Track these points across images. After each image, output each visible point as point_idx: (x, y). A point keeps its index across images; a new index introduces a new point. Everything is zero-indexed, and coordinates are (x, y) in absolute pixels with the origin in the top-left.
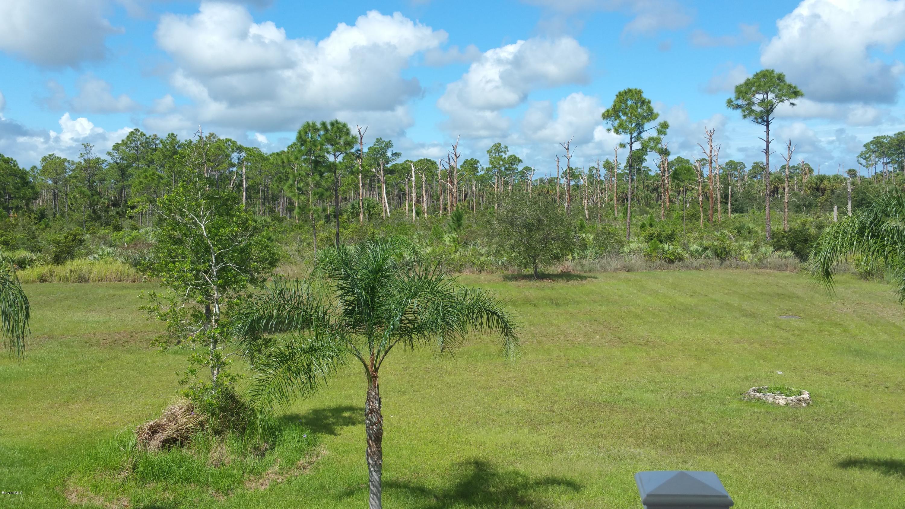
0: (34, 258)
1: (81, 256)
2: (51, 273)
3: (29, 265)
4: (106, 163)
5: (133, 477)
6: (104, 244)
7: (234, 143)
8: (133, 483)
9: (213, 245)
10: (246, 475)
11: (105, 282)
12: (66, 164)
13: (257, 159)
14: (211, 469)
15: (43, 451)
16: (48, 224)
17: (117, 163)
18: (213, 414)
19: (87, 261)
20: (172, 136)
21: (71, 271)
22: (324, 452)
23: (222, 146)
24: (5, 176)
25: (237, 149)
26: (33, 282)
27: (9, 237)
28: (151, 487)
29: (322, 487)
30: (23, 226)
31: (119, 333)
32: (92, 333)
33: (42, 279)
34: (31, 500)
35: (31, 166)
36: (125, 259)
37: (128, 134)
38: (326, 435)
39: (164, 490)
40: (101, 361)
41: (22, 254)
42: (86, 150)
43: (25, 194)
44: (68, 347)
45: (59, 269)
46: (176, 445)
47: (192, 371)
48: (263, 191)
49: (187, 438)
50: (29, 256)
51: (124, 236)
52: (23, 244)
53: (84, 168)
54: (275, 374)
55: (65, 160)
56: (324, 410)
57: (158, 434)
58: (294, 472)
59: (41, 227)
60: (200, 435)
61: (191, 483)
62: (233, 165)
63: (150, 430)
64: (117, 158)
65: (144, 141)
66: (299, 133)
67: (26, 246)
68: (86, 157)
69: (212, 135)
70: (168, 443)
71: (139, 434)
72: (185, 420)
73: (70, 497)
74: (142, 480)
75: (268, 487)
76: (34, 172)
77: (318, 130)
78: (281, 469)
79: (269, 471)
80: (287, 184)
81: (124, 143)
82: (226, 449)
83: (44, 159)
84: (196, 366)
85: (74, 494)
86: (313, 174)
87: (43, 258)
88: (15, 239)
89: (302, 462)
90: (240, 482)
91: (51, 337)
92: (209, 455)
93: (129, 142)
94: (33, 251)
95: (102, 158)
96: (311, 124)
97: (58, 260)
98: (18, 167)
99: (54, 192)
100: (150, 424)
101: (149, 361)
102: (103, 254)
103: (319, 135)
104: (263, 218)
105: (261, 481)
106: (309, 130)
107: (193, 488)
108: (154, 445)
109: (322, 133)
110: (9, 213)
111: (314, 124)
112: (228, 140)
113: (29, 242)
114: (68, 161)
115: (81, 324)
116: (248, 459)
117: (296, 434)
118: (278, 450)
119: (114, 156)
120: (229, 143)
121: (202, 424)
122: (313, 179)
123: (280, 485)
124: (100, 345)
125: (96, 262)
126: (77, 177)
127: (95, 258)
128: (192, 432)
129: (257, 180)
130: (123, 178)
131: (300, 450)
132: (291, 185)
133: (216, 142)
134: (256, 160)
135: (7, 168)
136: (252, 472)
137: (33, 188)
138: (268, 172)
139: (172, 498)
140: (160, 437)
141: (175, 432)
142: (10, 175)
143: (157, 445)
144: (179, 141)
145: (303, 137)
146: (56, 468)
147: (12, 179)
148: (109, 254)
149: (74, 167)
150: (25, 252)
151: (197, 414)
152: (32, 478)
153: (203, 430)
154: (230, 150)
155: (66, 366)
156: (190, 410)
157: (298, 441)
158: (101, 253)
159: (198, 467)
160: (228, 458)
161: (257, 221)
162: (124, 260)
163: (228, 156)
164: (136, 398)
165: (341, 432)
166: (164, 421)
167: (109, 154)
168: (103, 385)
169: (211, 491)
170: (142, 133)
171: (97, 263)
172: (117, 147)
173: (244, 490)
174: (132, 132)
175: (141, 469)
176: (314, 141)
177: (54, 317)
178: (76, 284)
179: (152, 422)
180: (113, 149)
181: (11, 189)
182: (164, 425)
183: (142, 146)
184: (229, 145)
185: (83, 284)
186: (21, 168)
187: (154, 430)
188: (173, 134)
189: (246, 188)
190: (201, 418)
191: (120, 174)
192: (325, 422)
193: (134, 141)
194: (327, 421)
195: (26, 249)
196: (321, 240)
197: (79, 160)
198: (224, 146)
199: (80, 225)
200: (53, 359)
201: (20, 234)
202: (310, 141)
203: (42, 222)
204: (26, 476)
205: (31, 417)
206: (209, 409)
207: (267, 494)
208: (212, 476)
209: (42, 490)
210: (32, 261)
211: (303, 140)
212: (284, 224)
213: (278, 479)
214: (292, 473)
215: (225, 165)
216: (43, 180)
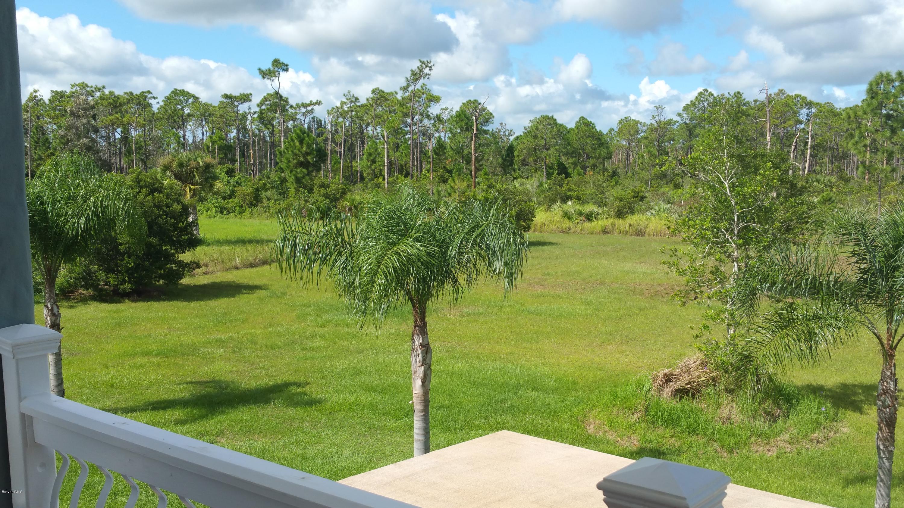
0: (600, 212)
1: (641, 211)
2: (613, 226)
3: (595, 218)
4: (678, 124)
5: (644, 419)
6: (664, 201)
7: (804, 98)
8: (643, 425)
9: (737, 204)
10: (753, 438)
11: (660, 237)
12: (639, 126)
13: (826, 114)
14: (718, 425)
15: (574, 383)
16: (618, 182)
17: (686, 124)
18: (726, 372)
19: (645, 217)
20: (738, 94)
21: (630, 225)
22: (846, 430)
23: (790, 102)
24: (584, 137)
25: (806, 105)
26: (597, 233)
27: (581, 193)
28: (660, 431)
29: (834, 465)
30: (594, 183)
31: (662, 285)
32: (638, 283)
33: (605, 231)
34: (556, 424)
35: (609, 129)
36: (679, 215)
37: (697, 95)
38: (850, 413)
39: (672, 437)
40: (641, 309)
41: (590, 208)
42: (658, 112)
43: (600, 154)
44: (615, 293)
45: (620, 223)
46: (688, 396)
47: (706, 327)
48: (831, 149)
49: (699, 391)
50: (595, 210)
51: (682, 194)
52: (592, 199)
53: (655, 129)
54: (772, 338)
55: (637, 122)
56: (855, 385)
57: (672, 383)
58: (806, 444)
59: (612, 184)
60: (711, 390)
61: (697, 434)
62: (800, 122)
63: (664, 378)
64: (686, 119)
65: (712, 101)
66: (871, 85)
67: (594, 200)
68: (657, 118)
69: (781, 92)
70: (680, 393)
71: (654, 380)
72: (698, 374)
73: (588, 428)
74: (653, 423)
75: (775, 454)
76: (611, 133)
77: (893, 81)
78: (791, 438)
79: (778, 439)
80: (853, 141)
81: (693, 104)
82: (736, 409)
83: (621, 122)
84: (709, 323)
85: (592, 426)
86: (883, 129)
87: (608, 212)
88: (586, 194)
89: (816, 435)
90: (747, 443)
91: (602, 283)
92: (719, 412)
93: (697, 103)
94: (599, 206)
95: (674, 120)
96: (885, 75)
97: (620, 214)
98: (596, 129)
99: (628, 152)
100: (665, 372)
101: (684, 313)
102: (659, 210)
103: (893, 86)
104: (827, 178)
105: (768, 447)
106: (882, 81)
107: (700, 440)
108: (668, 391)
109: (897, 84)
110: (586, 171)
111: (888, 74)
112: (797, 96)
113: (597, 198)
114: (641, 123)
115: (630, 274)
116: (757, 422)
117: (814, 405)
118: (793, 419)
119: (683, 117)
120: (799, 99)
121: (714, 380)
122: (882, 135)
123: (788, 455)
124: (643, 294)
125: (652, 217)
126: (648, 137)
127: (652, 213)
128: (704, 386)
129: (826, 138)
130: (690, 138)
131: (817, 423)
132: (857, 142)
133: (785, 98)
134: (826, 116)
135: (586, 131)
136: (760, 435)
137: (608, 148)
138: (838, 128)
139: (677, 445)
140: (673, 386)
141: (687, 384)
142: (589, 136)
143: (670, 394)
144: (744, 99)
145: (875, 89)
146: (582, 400)
147: (590, 140)
148: (664, 210)
149: (645, 129)
150: (593, 206)
151: (709, 369)
152: (560, 404)
153: (715, 386)
154: (799, 106)
155: (610, 311)
156: (703, 364)
157: (816, 414)
158: (657, 209)
159: (706, 421)
160: (737, 417)
161: (820, 180)
162: (677, 217)
163: (795, 113)
164: (665, 347)
165: (868, 411)
166: (678, 371)
167: (679, 115)
168: (637, 331)
169: (716, 446)
170: (710, 93)
171: (653, 219)
172: (686, 108)
173: (750, 452)
174: (701, 92)
175: (652, 413)
176: (887, 93)
177: (608, 266)
178: (633, 237)
179: (666, 371)
180: (683, 111)
181: (589, 149)
182: (678, 375)
183: (710, 106)
184: (798, 101)
185: (640, 237)
186: (598, 130)
187: (668, 379)
188: (738, 93)
189: (811, 145)
190: (714, 374)
191: (688, 133)
192: (853, 398)
193: (702, 101)
194: (856, 398)
195: (594, 203)
196: (889, 203)
197: (651, 121)
198: (792, 102)
199: (646, 183)
200: (600, 303)
201: (590, 190)
202: (882, 94)
203: (613, 180)
204: (556, 403)
205: (571, 352)
206: (722, 366)
207: (772, 461)
208: (718, 432)
209: (566, 417)
210: (598, 214)
211: (873, 93)
212: (850, 185)
213: (788, 448)
214: (804, 444)
215: (791, 122)
216: (618, 141)
